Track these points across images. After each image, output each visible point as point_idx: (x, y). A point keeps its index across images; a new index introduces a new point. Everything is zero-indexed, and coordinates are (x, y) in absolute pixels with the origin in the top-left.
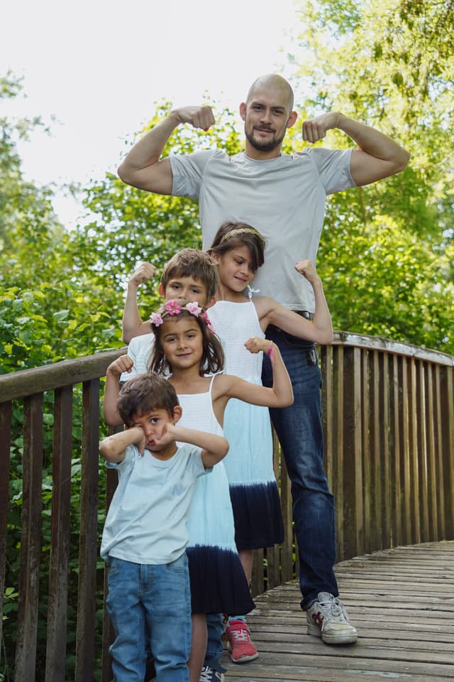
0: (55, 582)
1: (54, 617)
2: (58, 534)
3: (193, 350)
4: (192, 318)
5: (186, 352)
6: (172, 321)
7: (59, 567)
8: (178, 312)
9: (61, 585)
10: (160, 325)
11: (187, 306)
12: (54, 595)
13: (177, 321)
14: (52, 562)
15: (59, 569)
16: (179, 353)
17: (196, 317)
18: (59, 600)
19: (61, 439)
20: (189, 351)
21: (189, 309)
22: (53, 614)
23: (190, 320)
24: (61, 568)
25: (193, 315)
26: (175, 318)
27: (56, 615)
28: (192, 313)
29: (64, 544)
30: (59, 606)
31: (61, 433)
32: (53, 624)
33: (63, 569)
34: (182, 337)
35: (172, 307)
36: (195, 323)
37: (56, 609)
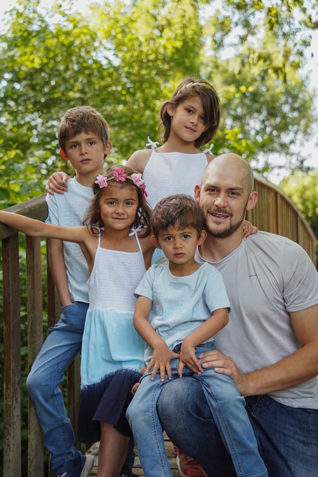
0: (10, 416)
1: (10, 449)
2: (11, 371)
3: (129, 216)
4: (135, 188)
5: (122, 217)
6: (117, 187)
7: (13, 401)
8: (123, 179)
9: (16, 417)
10: (104, 187)
11: (132, 176)
12: (10, 428)
13: (121, 188)
14: (6, 398)
15: (13, 404)
16: (115, 216)
17: (137, 187)
18: (14, 432)
19: (11, 283)
20: (125, 216)
21: (133, 179)
22: (8, 446)
23: (132, 190)
24: (14, 402)
25: (135, 185)
26: (119, 185)
27: (11, 446)
28: (135, 183)
29: (17, 379)
30: (14, 438)
31: (10, 278)
32: (9, 455)
33: (17, 402)
34: (121, 203)
35: (119, 174)
36: (135, 192)
37: (11, 441)
